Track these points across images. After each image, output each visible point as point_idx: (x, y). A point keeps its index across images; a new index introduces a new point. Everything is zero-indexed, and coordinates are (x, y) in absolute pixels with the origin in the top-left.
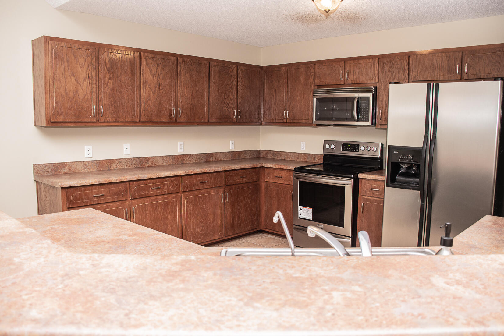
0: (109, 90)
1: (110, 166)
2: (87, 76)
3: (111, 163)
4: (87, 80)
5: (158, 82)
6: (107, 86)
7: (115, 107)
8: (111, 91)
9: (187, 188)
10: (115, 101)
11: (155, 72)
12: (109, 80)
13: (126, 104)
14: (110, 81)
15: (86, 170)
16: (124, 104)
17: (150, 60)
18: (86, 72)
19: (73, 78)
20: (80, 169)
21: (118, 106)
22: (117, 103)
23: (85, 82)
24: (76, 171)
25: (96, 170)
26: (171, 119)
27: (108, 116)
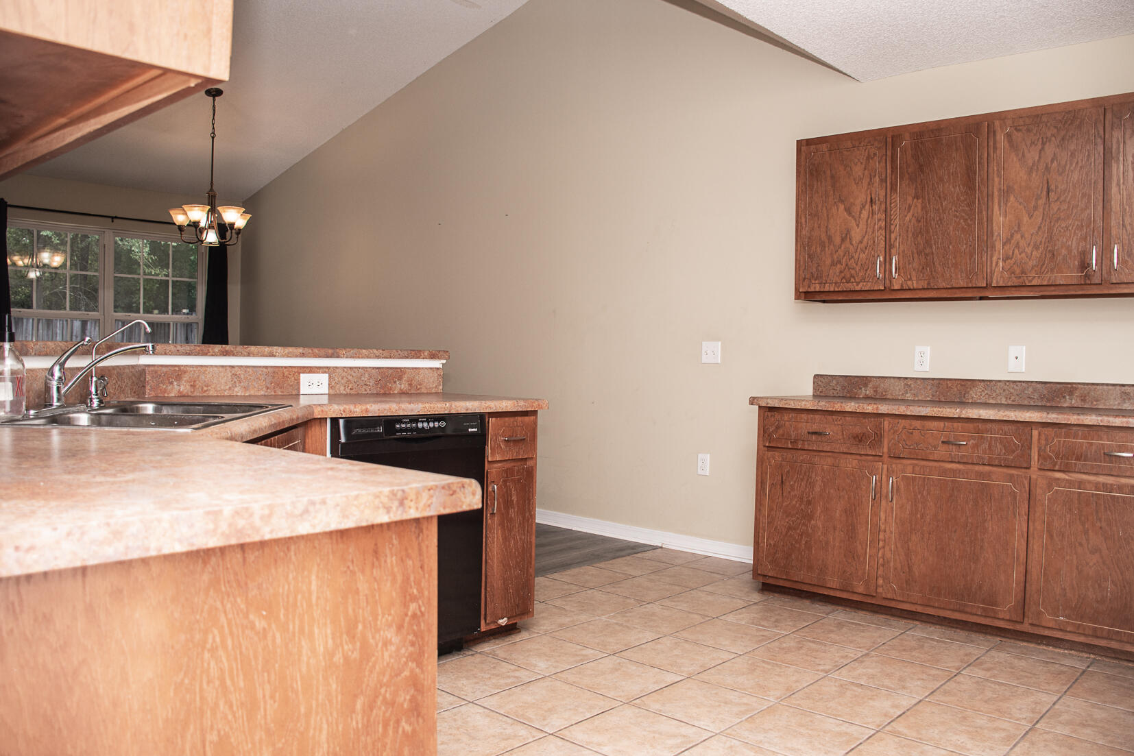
0: (914, 220)
1: (965, 394)
2: (869, 200)
3: (967, 388)
4: (867, 206)
5: (1045, 182)
6: (909, 211)
7: (927, 255)
8: (919, 221)
9: (1056, 463)
10: (927, 241)
11: (1037, 158)
12: (914, 198)
13: (953, 247)
14: (915, 200)
15: (909, 396)
16: (949, 247)
17: (1020, 134)
18: (867, 190)
19: (842, 207)
20: (897, 393)
21: (932, 253)
22: (931, 247)
23: (863, 211)
24: (888, 397)
25: (929, 399)
26: (1087, 276)
27: (909, 277)
